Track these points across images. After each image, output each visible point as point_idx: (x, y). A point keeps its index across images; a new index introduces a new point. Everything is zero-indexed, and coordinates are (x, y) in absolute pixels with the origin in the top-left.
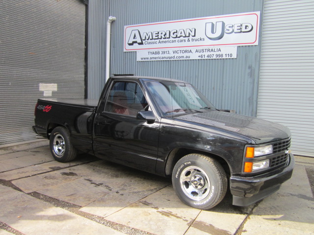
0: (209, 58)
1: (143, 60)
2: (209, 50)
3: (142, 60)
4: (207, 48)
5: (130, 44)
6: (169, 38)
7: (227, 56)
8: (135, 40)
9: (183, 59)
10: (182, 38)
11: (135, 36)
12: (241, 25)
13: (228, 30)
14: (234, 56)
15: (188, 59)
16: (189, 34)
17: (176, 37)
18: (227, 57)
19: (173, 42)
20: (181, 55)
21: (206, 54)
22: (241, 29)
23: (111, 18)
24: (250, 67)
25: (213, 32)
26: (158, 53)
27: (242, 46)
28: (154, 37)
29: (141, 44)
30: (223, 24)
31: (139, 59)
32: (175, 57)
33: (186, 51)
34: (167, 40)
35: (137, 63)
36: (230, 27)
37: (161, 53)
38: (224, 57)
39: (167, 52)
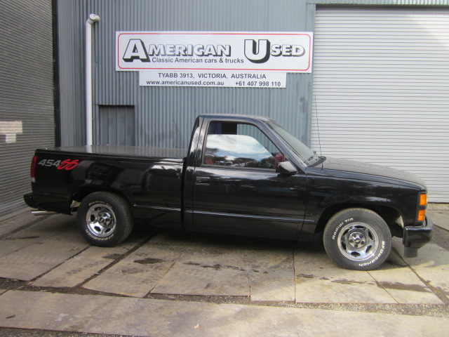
0: (250, 86)
1: (151, 85)
2: (250, 76)
3: (149, 85)
4: (247, 72)
5: (126, 60)
6: (192, 55)
7: (274, 84)
8: (135, 54)
9: (214, 86)
10: (211, 57)
11: (135, 48)
12: (291, 47)
13: (275, 52)
14: (283, 85)
15: (220, 86)
16: (222, 52)
17: (203, 55)
18: (274, 86)
19: (198, 61)
20: (211, 80)
21: (247, 80)
22: (290, 51)
23: (93, 17)
24: (302, 100)
25: (254, 52)
26: (176, 75)
27: (293, 73)
28: (168, 53)
29: (147, 60)
30: (268, 44)
31: (143, 82)
32: (202, 83)
33: (218, 76)
34: (188, 58)
35: (140, 88)
36: (276, 48)
37: (179, 75)
38: (270, 86)
39: (190, 75)
